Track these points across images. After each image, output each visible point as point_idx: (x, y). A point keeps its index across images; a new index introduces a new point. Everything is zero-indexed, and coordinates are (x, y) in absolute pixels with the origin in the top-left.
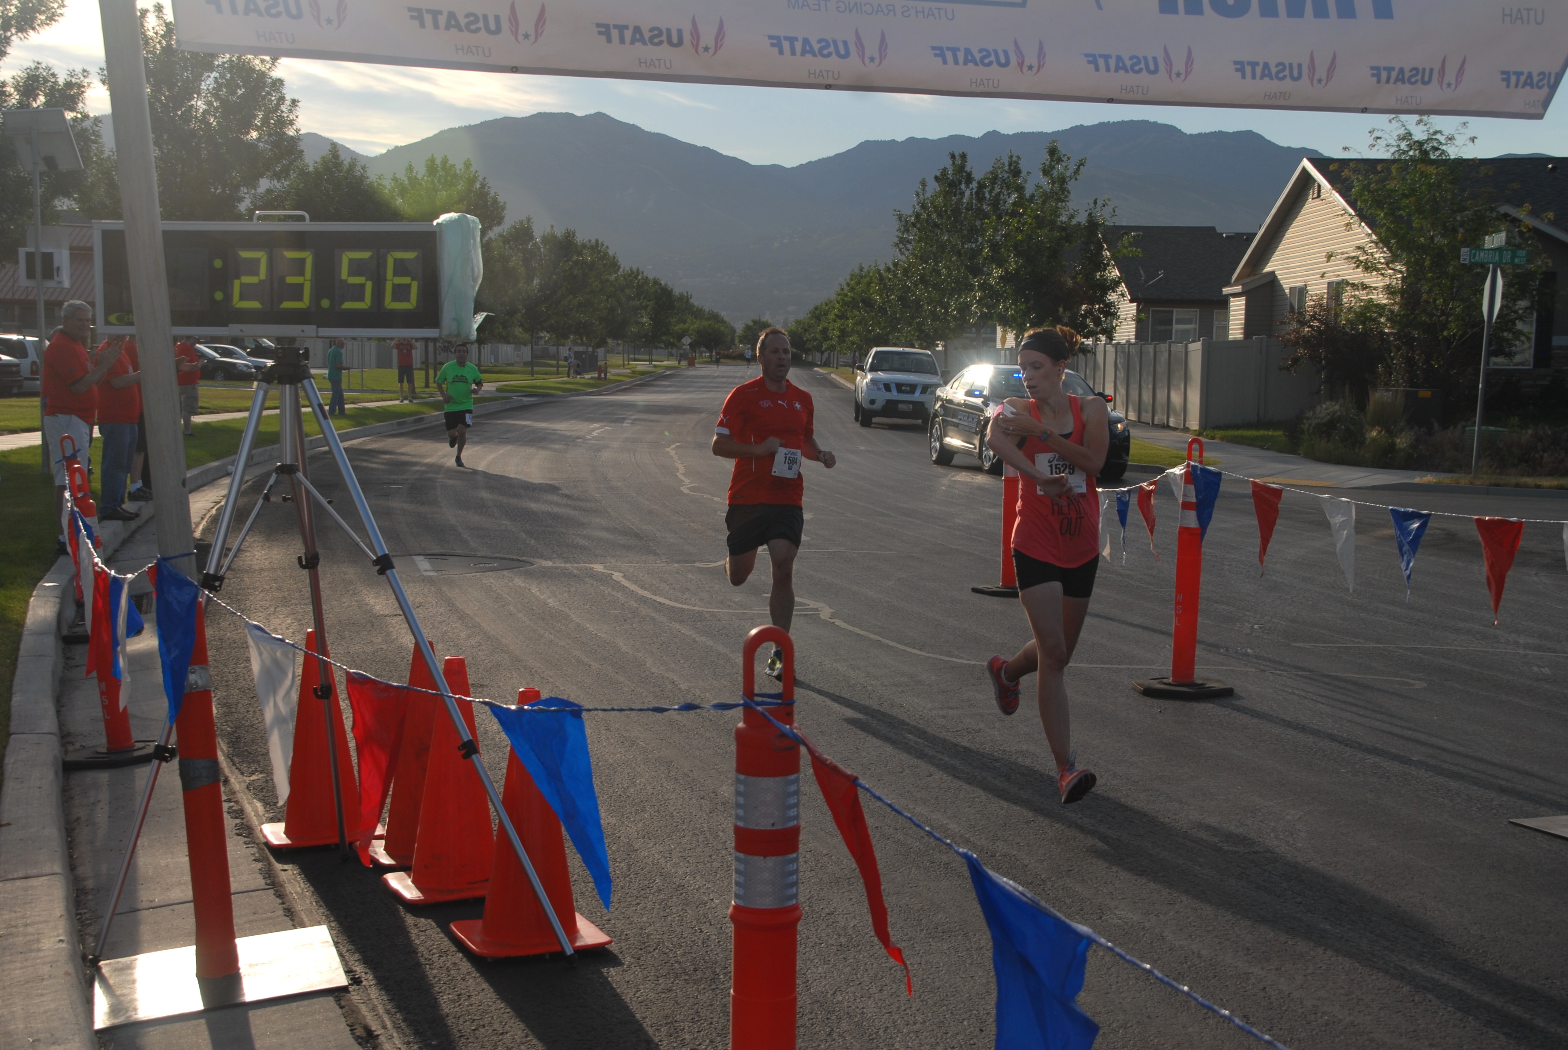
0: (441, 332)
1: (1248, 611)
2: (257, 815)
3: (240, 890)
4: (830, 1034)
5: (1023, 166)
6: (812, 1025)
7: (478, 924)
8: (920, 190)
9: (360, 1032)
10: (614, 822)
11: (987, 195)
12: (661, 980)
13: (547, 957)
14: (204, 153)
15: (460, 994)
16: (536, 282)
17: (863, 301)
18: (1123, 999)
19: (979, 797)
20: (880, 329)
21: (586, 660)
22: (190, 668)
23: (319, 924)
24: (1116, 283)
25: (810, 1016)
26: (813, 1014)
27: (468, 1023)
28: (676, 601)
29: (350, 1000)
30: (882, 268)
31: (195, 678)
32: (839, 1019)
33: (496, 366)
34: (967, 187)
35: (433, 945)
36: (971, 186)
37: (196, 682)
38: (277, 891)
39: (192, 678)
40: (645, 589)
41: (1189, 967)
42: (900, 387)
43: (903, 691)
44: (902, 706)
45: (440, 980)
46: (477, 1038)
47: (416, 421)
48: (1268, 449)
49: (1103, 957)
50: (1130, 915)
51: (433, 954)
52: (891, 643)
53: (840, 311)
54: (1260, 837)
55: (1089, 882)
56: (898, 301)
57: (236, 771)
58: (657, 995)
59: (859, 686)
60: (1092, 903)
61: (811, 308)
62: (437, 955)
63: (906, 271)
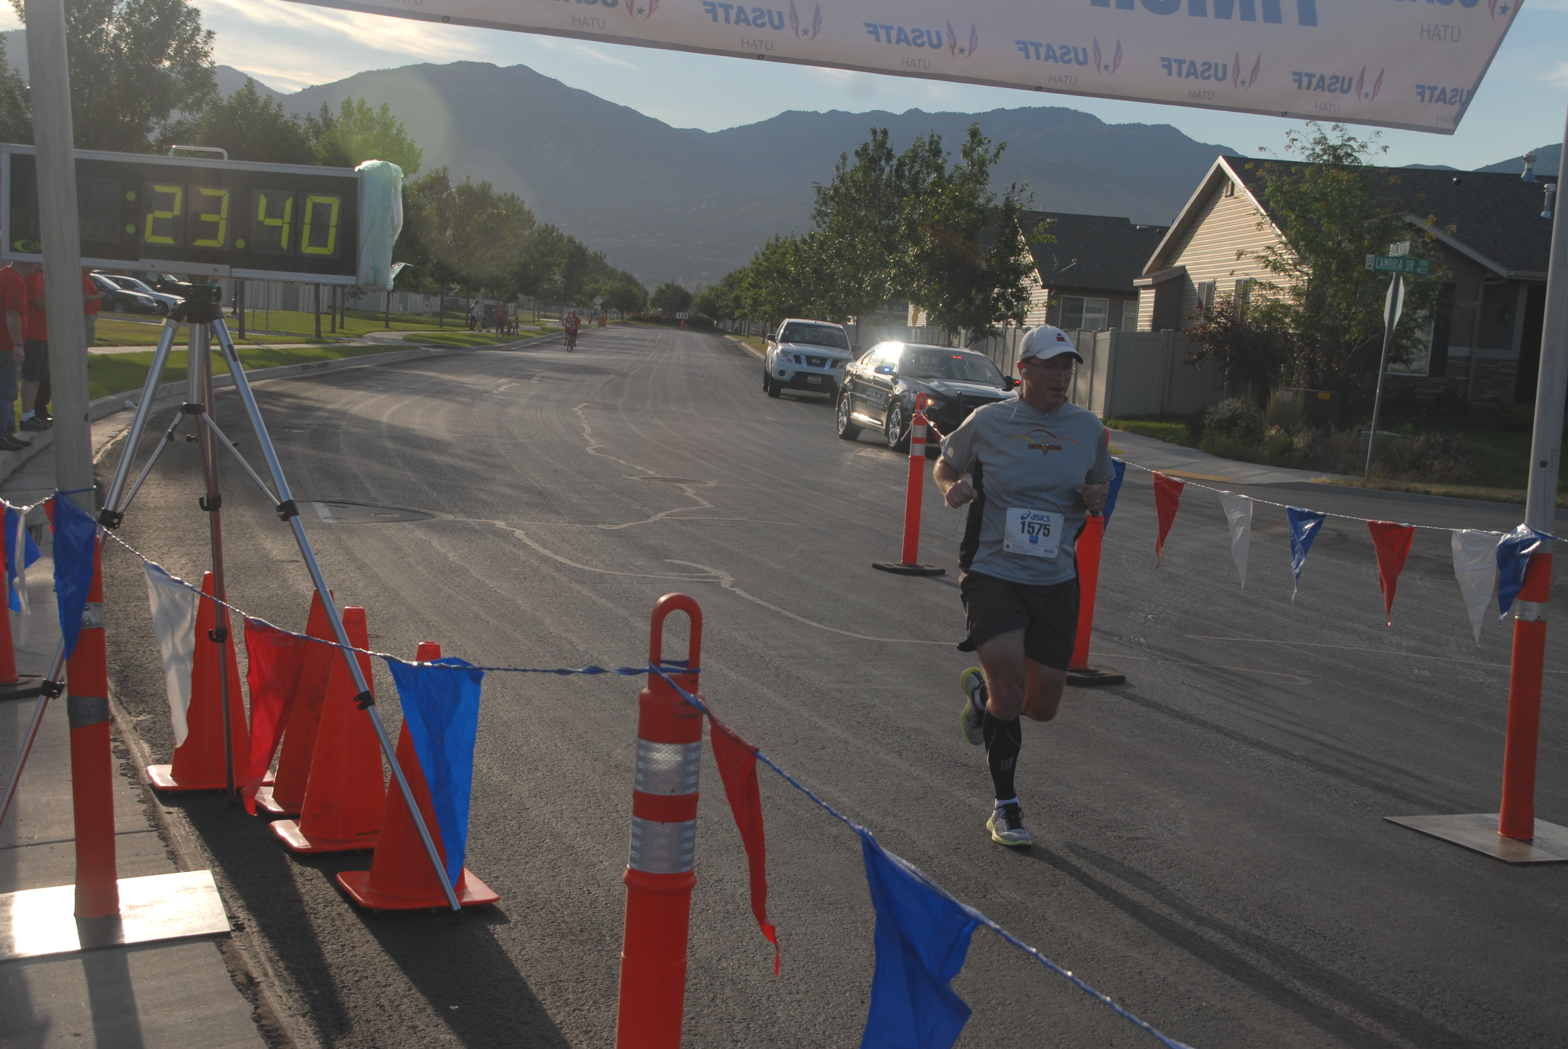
0: (357, 280)
1: (1143, 600)
2: (143, 756)
3: (123, 831)
4: (713, 1000)
5: (944, 146)
6: (696, 990)
7: (366, 876)
8: (840, 164)
9: (241, 978)
10: (506, 779)
11: (906, 173)
12: (547, 939)
13: (434, 911)
14: (114, 81)
15: (344, 945)
16: (449, 232)
17: (778, 272)
19: (870, 772)
20: (793, 301)
21: (484, 616)
22: (85, 605)
23: (203, 868)
24: (1029, 269)
25: (695, 981)
26: (698, 980)
27: (351, 974)
28: (577, 562)
29: (232, 946)
30: (798, 239)
31: (89, 615)
32: (723, 985)
33: (404, 315)
34: (887, 163)
35: (319, 895)
36: (891, 163)
37: (90, 619)
38: (161, 833)
39: (86, 615)
40: (547, 548)
41: (1069, 948)
42: (810, 359)
43: (800, 663)
44: (798, 678)
45: (324, 930)
46: (360, 989)
47: (320, 366)
48: (1170, 441)
49: (985, 935)
50: (1014, 895)
51: (318, 904)
52: (791, 615)
53: (754, 280)
54: (1144, 824)
55: (975, 861)
56: (813, 273)
57: (124, 710)
58: (542, 954)
59: (756, 655)
60: (976, 881)
61: (725, 275)
62: (322, 905)
63: (822, 244)
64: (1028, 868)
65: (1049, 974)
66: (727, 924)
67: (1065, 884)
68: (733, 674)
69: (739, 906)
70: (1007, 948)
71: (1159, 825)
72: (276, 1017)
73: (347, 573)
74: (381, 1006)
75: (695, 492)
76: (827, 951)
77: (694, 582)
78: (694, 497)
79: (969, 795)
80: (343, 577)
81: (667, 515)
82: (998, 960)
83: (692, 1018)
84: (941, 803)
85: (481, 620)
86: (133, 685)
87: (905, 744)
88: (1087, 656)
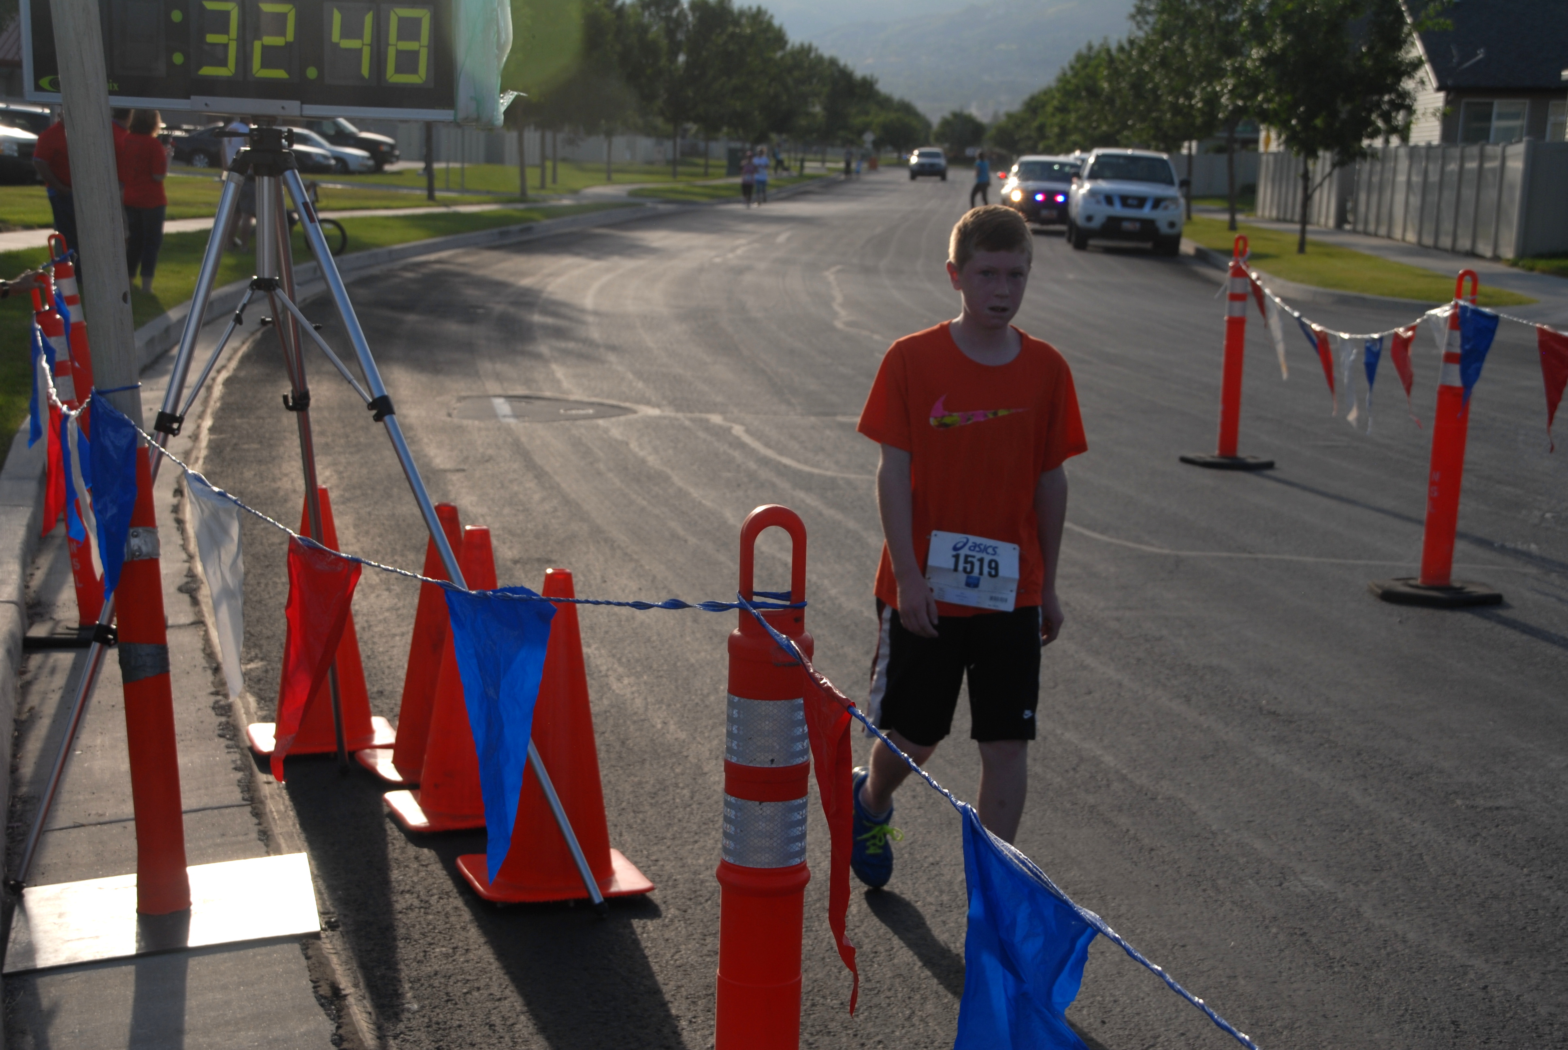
1: (1541, 494)
2: (247, 713)
3: (197, 807)
4: (909, 1018)
6: (889, 1005)
9: (325, 990)
12: (709, 940)
13: (572, 904)
15: (456, 948)
18: (1294, 991)
19: (1147, 723)
21: (683, 534)
22: (131, 531)
23: (299, 851)
25: (889, 994)
26: (893, 992)
27: (460, 984)
28: (806, 463)
29: (320, 949)
31: (137, 543)
32: (925, 999)
33: (631, 164)
35: (434, 883)
37: (140, 548)
38: (254, 809)
39: (135, 542)
40: (771, 448)
41: (1388, 954)
42: (1125, 200)
45: (434, 928)
46: (468, 1004)
47: (522, 231)
49: (1276, 936)
50: (1320, 883)
51: (432, 895)
54: (1509, 789)
55: (1273, 837)
58: (700, 959)
60: (1272, 864)
62: (436, 897)
63: (1143, 52)
64: (1343, 846)
65: (1357, 988)
66: (939, 919)
67: (1391, 868)
69: (957, 896)
70: (1303, 953)
72: (360, 1040)
73: (521, 483)
74: (491, 1026)
79: (1273, 751)
80: (516, 488)
82: (1290, 969)
83: (880, 1042)
85: (678, 538)
87: (1196, 686)
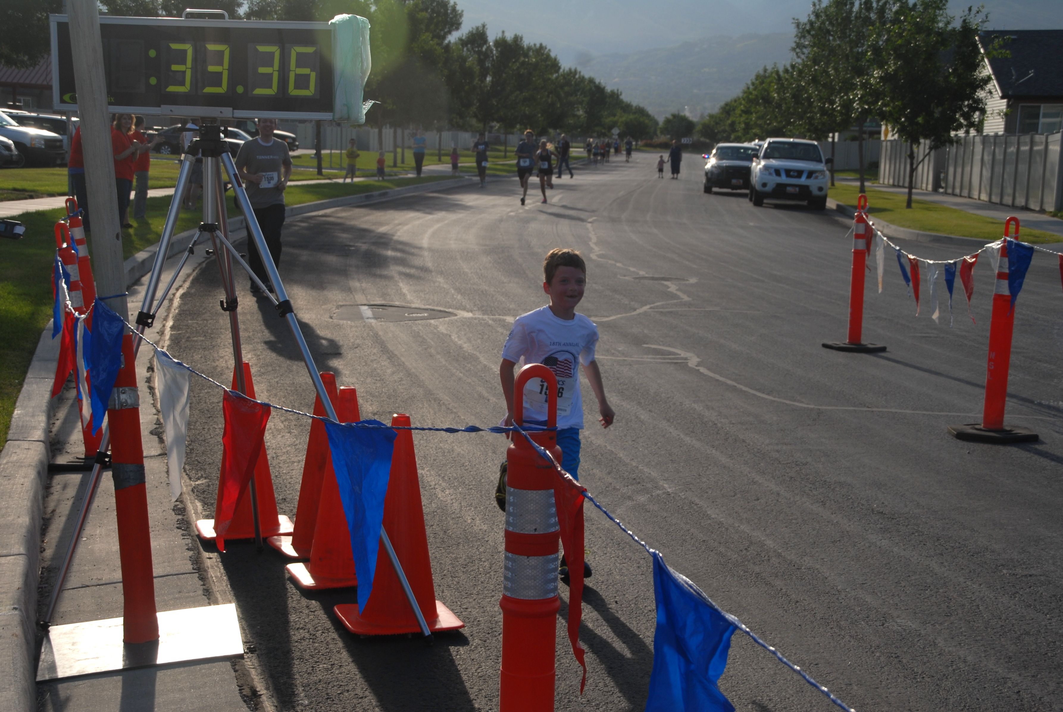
0: (333, 116)
2: (196, 513)
3: (171, 573)
9: (247, 692)
10: (485, 528)
13: (410, 637)
15: (333, 664)
17: (763, 99)
18: (890, 694)
19: (796, 519)
20: (776, 123)
23: (230, 602)
24: (986, 82)
27: (335, 688)
29: (243, 665)
30: (781, 70)
31: (124, 397)
35: (319, 623)
37: (126, 401)
38: (200, 575)
41: (954, 670)
42: (788, 172)
43: (747, 429)
44: (744, 441)
45: (319, 652)
46: (341, 701)
49: (879, 658)
50: (910, 623)
51: (317, 631)
52: (744, 388)
53: (745, 106)
54: (1039, 563)
55: (879, 594)
56: (792, 98)
57: (186, 477)
59: (710, 423)
60: (877, 611)
61: (722, 104)
62: (320, 632)
63: (800, 72)
64: (926, 600)
65: (932, 692)
67: (957, 614)
68: (688, 439)
70: (897, 669)
71: (1053, 564)
73: (379, 362)
75: (677, 288)
76: (737, 670)
77: (665, 363)
78: (675, 292)
79: (880, 538)
80: (375, 366)
81: (651, 308)
82: (888, 679)
84: (855, 545)
85: (483, 398)
86: (196, 456)
87: (830, 495)
88: (1003, 417)
